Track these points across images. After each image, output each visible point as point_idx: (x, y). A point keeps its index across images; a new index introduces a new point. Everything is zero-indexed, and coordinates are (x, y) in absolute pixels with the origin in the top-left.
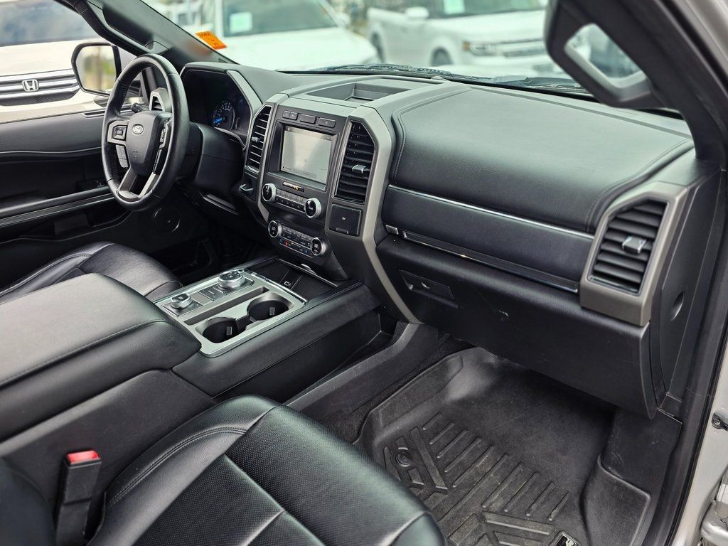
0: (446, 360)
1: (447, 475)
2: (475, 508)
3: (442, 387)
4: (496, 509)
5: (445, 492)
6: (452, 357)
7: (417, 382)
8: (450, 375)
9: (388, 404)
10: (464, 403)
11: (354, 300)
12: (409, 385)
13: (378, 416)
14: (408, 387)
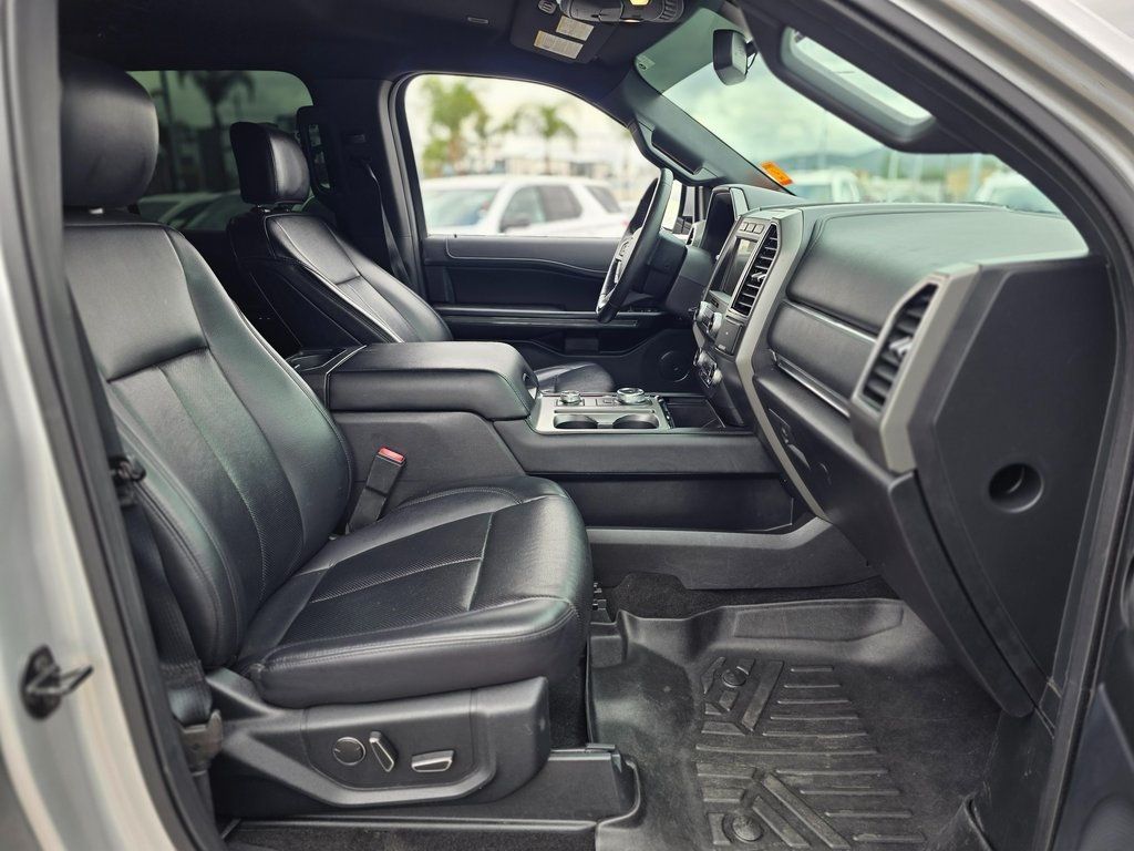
0: (874, 602)
1: (769, 722)
2: (762, 765)
3: (855, 638)
4: (791, 783)
5: (746, 731)
6: (887, 603)
7: (811, 607)
8: (872, 626)
9: (754, 611)
10: (876, 672)
11: (731, 448)
12: (797, 605)
13: (733, 617)
14: (794, 605)
